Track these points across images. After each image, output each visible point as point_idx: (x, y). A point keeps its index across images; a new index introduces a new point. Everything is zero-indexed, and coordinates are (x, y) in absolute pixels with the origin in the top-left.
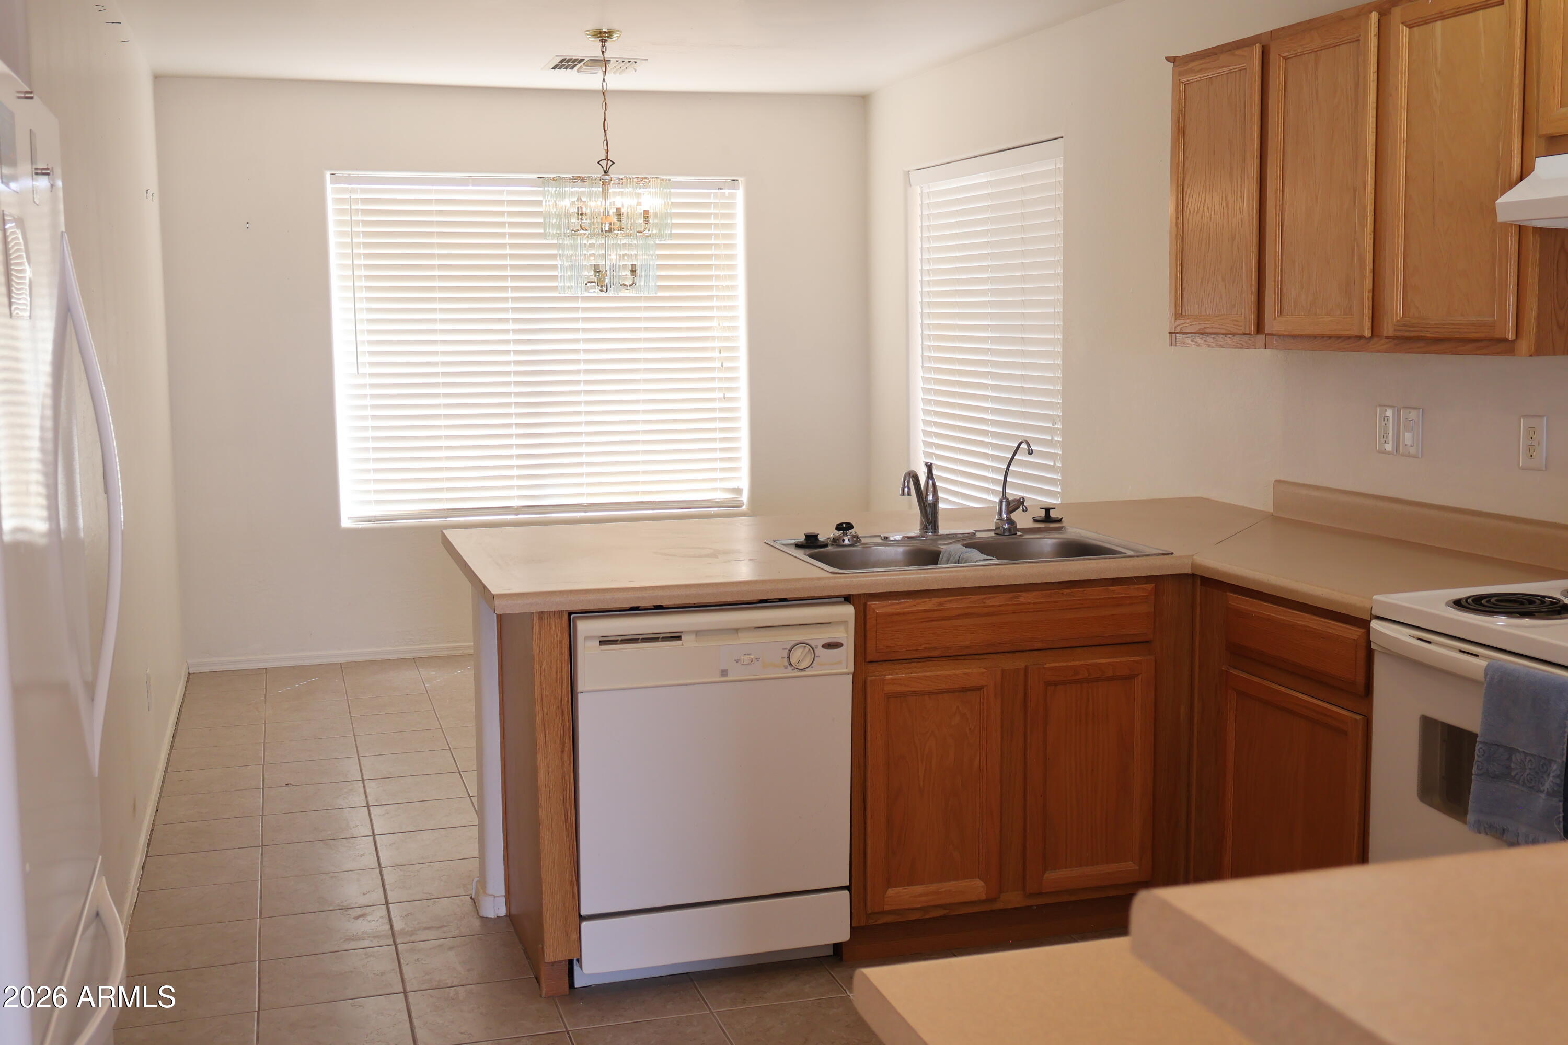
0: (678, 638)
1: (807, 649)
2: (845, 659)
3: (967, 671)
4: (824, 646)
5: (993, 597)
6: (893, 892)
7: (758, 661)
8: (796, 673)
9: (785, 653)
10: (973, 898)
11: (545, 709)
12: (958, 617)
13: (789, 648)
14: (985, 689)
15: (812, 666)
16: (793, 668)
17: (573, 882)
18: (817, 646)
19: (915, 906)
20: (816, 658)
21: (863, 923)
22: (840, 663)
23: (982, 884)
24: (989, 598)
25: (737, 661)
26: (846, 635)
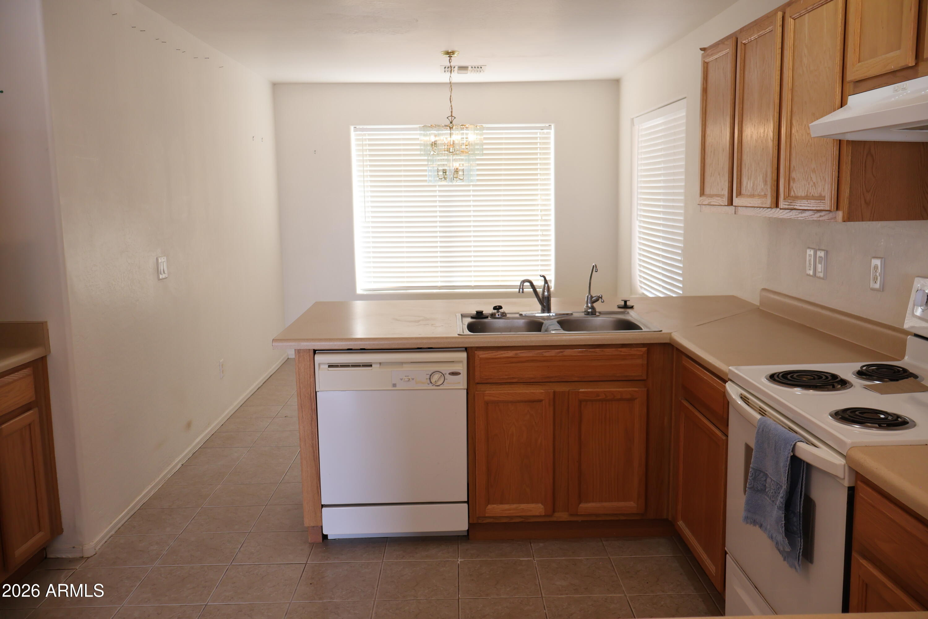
0: (371, 366)
1: (440, 375)
2: (462, 381)
3: (532, 391)
4: (449, 374)
5: (548, 352)
6: (491, 507)
7: (413, 380)
8: (434, 387)
9: (428, 377)
10: (537, 514)
11: (302, 398)
12: (527, 361)
13: (430, 374)
14: (544, 402)
15: (443, 384)
16: (432, 384)
17: (318, 487)
18: (446, 373)
19: (504, 515)
20: (445, 380)
21: (475, 522)
22: (459, 383)
23: (542, 507)
24: (546, 352)
25: (401, 379)
26: (462, 368)
